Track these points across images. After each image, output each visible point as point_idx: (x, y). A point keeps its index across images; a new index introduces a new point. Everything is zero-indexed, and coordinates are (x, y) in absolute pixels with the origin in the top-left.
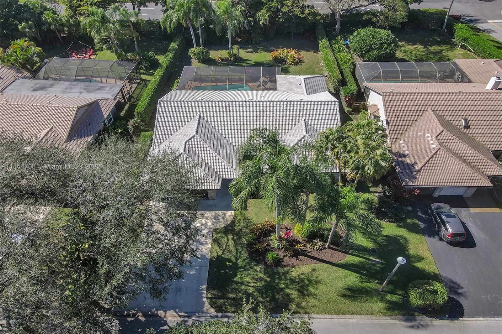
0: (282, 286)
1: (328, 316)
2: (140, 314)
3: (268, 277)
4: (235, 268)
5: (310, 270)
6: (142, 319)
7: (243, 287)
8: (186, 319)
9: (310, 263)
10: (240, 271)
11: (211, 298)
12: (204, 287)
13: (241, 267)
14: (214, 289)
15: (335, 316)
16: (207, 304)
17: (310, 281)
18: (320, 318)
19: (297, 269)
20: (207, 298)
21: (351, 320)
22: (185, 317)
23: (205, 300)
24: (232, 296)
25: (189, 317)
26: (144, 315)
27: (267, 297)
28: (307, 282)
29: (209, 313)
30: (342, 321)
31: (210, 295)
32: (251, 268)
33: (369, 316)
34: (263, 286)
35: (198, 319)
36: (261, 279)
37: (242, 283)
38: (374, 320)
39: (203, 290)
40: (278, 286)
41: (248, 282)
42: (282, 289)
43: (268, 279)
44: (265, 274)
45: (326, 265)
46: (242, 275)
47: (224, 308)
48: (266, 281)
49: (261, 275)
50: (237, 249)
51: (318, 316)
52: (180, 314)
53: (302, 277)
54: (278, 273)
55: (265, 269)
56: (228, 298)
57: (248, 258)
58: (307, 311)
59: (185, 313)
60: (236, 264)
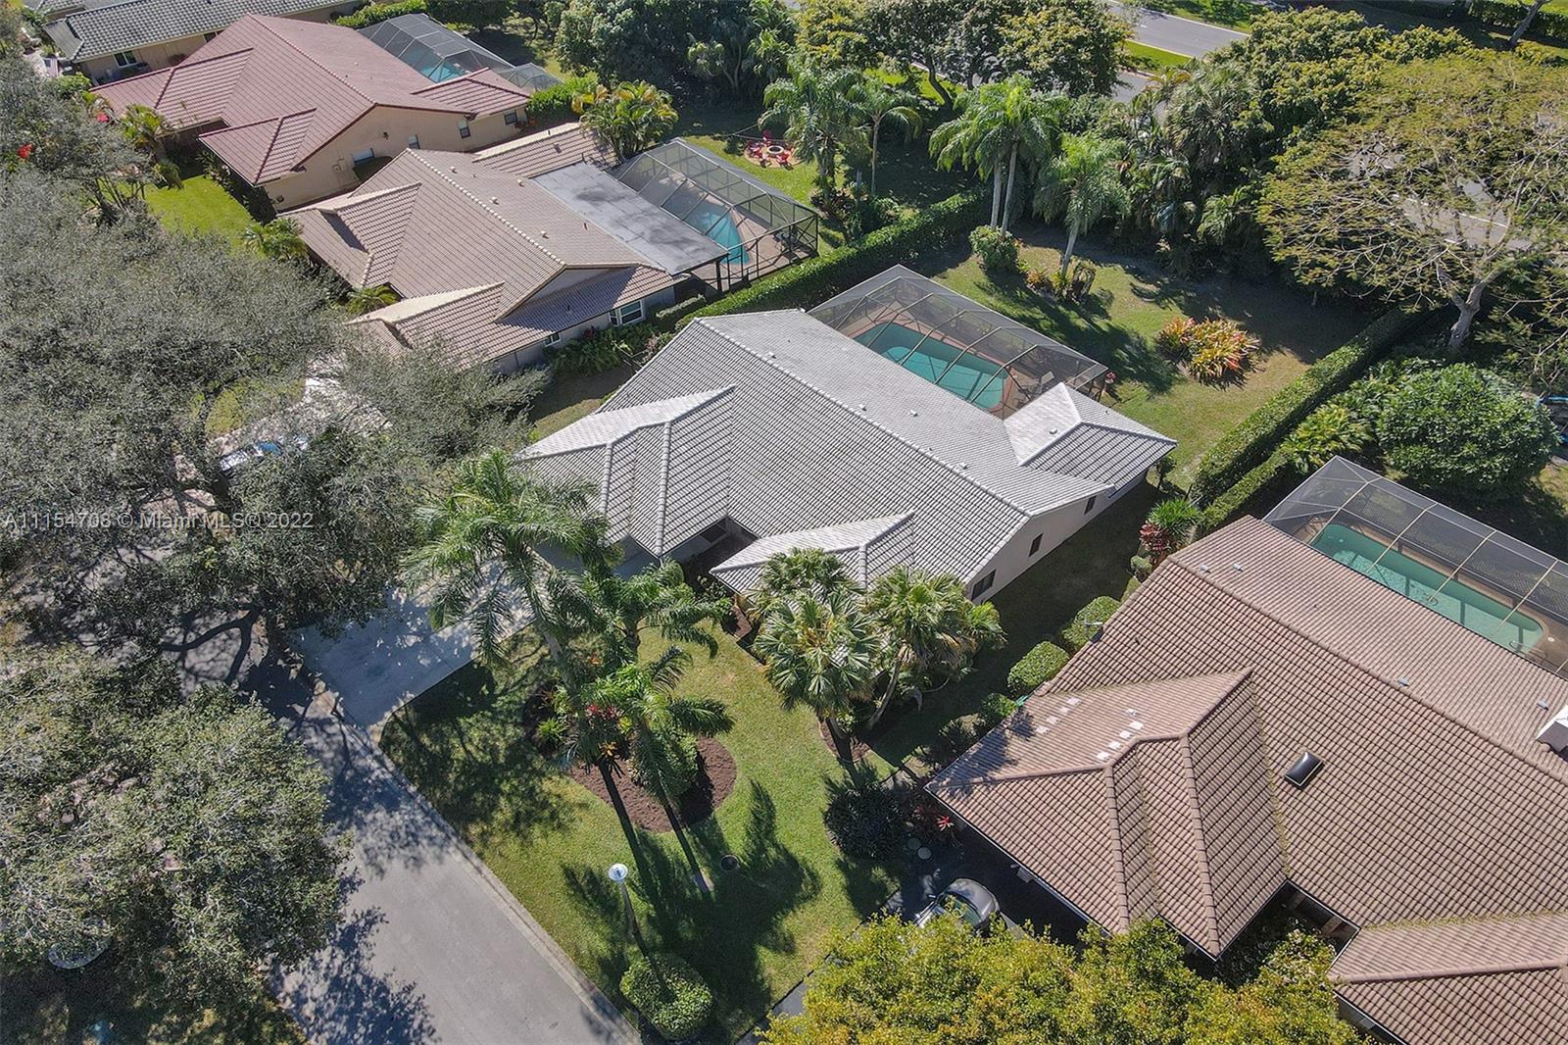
0: (505, 787)
1: (502, 888)
2: (299, 666)
3: (506, 757)
4: (485, 704)
5: (578, 800)
6: (293, 674)
7: (455, 742)
8: (335, 720)
9: (596, 792)
10: (483, 715)
11: (397, 719)
12: (410, 696)
13: (492, 710)
14: (416, 711)
15: (511, 898)
16: (382, 723)
17: (553, 816)
18: (488, 881)
19: (563, 782)
20: (393, 714)
21: (525, 926)
22: (338, 716)
23: (388, 715)
24: (426, 740)
25: (342, 720)
26: (301, 673)
27: (464, 784)
28: (546, 813)
29: (368, 738)
30: (511, 915)
31: (399, 715)
32: (504, 723)
33: (557, 948)
34: (481, 764)
35: (346, 733)
36: (494, 751)
37: (461, 735)
38: (556, 961)
39: (403, 698)
40: (501, 782)
41: (470, 740)
42: (499, 791)
43: (502, 760)
44: (509, 747)
45: (614, 814)
46: (478, 721)
47: (392, 748)
48: (495, 758)
49: (501, 745)
50: (524, 677)
51: (491, 876)
52: (338, 707)
53: (553, 800)
54: (529, 763)
55: (519, 742)
56: (417, 740)
57: (520, 703)
58: (486, 854)
59: (344, 711)
60: (494, 698)
